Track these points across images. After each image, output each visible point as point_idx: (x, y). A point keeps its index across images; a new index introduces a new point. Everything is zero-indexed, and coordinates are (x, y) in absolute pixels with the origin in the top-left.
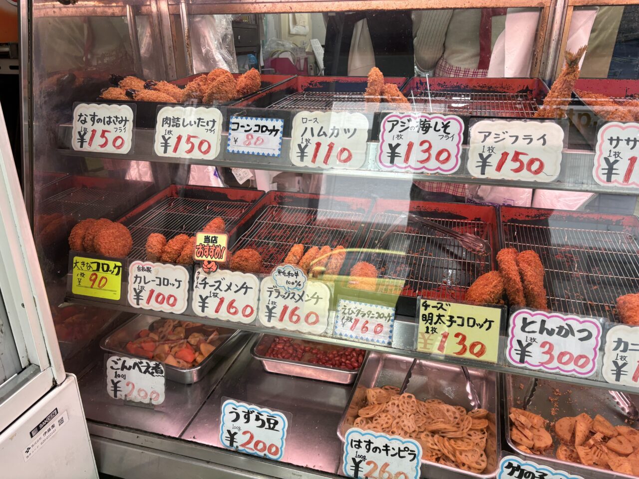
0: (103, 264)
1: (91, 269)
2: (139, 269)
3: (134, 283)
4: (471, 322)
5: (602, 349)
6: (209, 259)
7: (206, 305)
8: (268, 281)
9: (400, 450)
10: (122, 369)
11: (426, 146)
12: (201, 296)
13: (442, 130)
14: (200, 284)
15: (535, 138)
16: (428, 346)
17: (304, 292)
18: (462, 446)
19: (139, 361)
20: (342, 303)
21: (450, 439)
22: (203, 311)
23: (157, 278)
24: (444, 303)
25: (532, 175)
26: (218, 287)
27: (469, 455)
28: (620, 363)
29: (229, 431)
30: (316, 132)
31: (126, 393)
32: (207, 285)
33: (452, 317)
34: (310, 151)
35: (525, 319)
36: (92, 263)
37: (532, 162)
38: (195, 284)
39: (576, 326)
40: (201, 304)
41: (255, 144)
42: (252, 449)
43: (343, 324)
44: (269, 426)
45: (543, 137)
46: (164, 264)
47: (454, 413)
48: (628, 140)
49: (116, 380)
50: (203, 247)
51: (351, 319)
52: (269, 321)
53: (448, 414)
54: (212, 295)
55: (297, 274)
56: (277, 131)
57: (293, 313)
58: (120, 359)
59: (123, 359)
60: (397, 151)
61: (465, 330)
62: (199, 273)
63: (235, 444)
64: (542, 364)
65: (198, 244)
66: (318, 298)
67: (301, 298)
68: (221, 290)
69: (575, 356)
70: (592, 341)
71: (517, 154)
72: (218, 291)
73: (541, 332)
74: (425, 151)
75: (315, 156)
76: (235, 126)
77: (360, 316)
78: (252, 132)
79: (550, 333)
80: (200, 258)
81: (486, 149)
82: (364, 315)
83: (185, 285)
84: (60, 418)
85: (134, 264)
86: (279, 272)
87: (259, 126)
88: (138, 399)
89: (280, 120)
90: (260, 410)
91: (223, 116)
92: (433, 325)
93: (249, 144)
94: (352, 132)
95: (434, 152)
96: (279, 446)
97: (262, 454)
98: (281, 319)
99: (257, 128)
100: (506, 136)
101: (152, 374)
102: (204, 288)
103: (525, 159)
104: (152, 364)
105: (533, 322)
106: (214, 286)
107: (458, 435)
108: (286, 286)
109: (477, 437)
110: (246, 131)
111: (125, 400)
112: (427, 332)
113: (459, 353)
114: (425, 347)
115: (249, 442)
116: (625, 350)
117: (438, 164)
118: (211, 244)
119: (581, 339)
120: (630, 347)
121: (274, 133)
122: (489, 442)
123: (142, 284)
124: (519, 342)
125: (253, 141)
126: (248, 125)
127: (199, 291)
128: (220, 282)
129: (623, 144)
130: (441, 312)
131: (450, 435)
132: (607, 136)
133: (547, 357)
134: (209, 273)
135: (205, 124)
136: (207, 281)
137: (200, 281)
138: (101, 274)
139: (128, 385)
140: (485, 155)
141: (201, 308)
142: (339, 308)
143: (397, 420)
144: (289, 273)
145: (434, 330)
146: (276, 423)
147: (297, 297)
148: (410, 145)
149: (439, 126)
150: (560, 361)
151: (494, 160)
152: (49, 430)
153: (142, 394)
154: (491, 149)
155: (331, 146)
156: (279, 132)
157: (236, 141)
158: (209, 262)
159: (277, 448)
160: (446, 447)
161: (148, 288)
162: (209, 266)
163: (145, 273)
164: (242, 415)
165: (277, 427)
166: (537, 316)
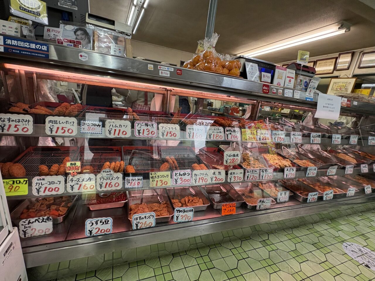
0: (16, 181)
1: (9, 184)
2: (38, 180)
3: (36, 186)
4: (163, 176)
5: (192, 177)
6: (73, 171)
7: (73, 188)
8: (99, 176)
9: (149, 216)
10: (28, 224)
11: (148, 130)
12: (71, 185)
13: (152, 126)
14: (70, 181)
15: (174, 128)
16: (153, 185)
17: (113, 177)
18: (162, 212)
19: (38, 218)
20: (126, 178)
21: (159, 211)
22: (72, 190)
23: (48, 182)
24: (156, 172)
25: (174, 137)
26: (78, 181)
27: (164, 213)
28: (196, 179)
29: (89, 231)
30: (114, 126)
31: (31, 234)
32: (73, 181)
33: (158, 176)
34: (113, 132)
35: (176, 173)
36: (9, 181)
37: (174, 134)
38: (67, 181)
39: (186, 173)
40: (71, 188)
41: (92, 130)
42: (100, 233)
43: (127, 184)
44: (106, 223)
45: (175, 128)
46: (51, 176)
47: (157, 205)
48: (192, 129)
49: (25, 230)
50: (70, 167)
51: (130, 182)
52: (101, 188)
53: (156, 205)
54: (76, 184)
55: (110, 171)
56: (100, 126)
57: (110, 184)
58: (27, 220)
59: (28, 220)
60: (140, 131)
61: (162, 179)
62: (69, 177)
63: (92, 234)
64: (180, 183)
65: (67, 166)
66: (118, 178)
67: (112, 179)
68: (80, 182)
69: (187, 179)
70: (190, 175)
71: (170, 132)
72: (78, 182)
73: (179, 176)
74: (148, 132)
75: (115, 133)
76: (83, 124)
77: (132, 181)
78: (90, 126)
79: (181, 175)
80: (69, 172)
81: (163, 131)
82: (134, 180)
83: (63, 182)
84: (13, 246)
85: (36, 178)
86: (103, 172)
87: (93, 124)
88: (39, 234)
89: (101, 122)
90: (101, 219)
91: (77, 120)
92: (154, 179)
93: (90, 130)
94: (126, 126)
95: (150, 132)
96: (110, 229)
97: (104, 234)
98: (105, 187)
99: (92, 125)
100: (167, 128)
101: (46, 222)
102: (72, 182)
103: (172, 133)
104: (45, 218)
105: (177, 173)
106: (77, 180)
107: (160, 209)
108: (107, 176)
109: (165, 209)
110: (88, 126)
111: (31, 237)
112: (152, 181)
113: (161, 185)
114: (152, 186)
115: (98, 231)
116: (196, 176)
117: (152, 135)
118: (73, 166)
119: (188, 175)
120: (197, 175)
121: (99, 126)
122: (168, 209)
123: (40, 185)
124: (175, 179)
125: (91, 129)
126: (88, 124)
127: (69, 184)
128: (79, 179)
129: (191, 129)
130: (156, 175)
131: (159, 210)
132: (188, 128)
133: (181, 181)
134: (74, 176)
135: (70, 123)
136: (73, 179)
137: (70, 180)
138: (15, 185)
139: (32, 230)
140: (163, 132)
141: (71, 190)
142: (125, 180)
143: (143, 211)
144: (107, 172)
145: (154, 180)
146: (108, 221)
147: (111, 179)
148: (144, 130)
149: (151, 125)
150: (184, 182)
151: (165, 134)
152: (10, 252)
153: (41, 231)
154: (164, 131)
155: (120, 130)
156: (101, 126)
157: (84, 129)
158: (73, 172)
159: (109, 229)
160: (159, 214)
161: (43, 187)
162: (74, 174)
163: (42, 181)
164: (94, 223)
165: (109, 223)
166: (178, 172)
